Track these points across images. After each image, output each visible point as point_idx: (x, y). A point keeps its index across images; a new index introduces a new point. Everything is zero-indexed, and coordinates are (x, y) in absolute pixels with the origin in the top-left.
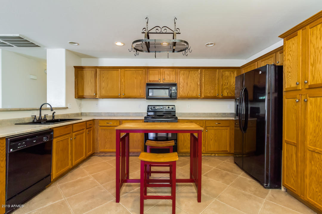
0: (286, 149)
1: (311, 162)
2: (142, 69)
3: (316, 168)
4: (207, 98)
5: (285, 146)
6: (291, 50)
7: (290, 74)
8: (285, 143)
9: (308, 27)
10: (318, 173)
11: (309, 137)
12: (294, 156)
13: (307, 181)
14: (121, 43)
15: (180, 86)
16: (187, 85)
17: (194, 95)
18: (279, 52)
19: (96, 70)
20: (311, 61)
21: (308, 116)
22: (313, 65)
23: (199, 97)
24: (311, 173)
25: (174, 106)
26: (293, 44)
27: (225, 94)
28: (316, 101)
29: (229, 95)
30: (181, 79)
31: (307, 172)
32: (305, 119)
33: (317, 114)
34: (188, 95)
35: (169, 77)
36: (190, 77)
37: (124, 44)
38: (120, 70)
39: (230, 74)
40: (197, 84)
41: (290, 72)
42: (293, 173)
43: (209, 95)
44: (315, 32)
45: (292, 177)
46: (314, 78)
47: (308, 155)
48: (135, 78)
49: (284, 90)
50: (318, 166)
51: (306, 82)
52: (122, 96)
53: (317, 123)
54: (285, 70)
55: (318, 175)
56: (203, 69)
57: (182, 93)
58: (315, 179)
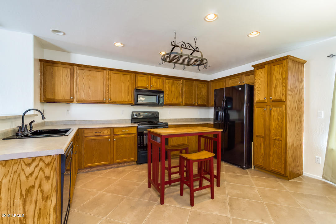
0: (257, 141)
1: (274, 146)
2: (130, 74)
3: (277, 149)
4: (187, 105)
5: (255, 139)
6: (260, 77)
7: (259, 92)
8: (256, 137)
9: (272, 64)
10: (278, 152)
11: (273, 131)
12: (262, 145)
13: (271, 158)
14: (121, 44)
15: (166, 94)
16: (172, 93)
17: (177, 102)
18: (244, 75)
19: (73, 68)
20: (274, 86)
21: (272, 118)
22: (275, 88)
23: (181, 104)
24: (274, 153)
25: (158, 112)
26: (262, 73)
27: (199, 103)
28: (277, 110)
29: (202, 103)
30: (167, 87)
31: (271, 153)
32: (270, 120)
33: (277, 117)
34: (172, 102)
35: (156, 84)
36: (174, 86)
37: (124, 45)
38: (105, 71)
39: (203, 86)
40: (180, 93)
41: (259, 91)
42: (262, 156)
43: (188, 103)
44: (276, 69)
45: (261, 158)
46: (275, 96)
47: (272, 142)
48: (123, 82)
49: (255, 101)
50: (278, 148)
51: (271, 98)
52: (107, 101)
53: (277, 122)
54: (256, 89)
55: (278, 153)
56: (184, 79)
57: (167, 100)
58: (276, 156)
